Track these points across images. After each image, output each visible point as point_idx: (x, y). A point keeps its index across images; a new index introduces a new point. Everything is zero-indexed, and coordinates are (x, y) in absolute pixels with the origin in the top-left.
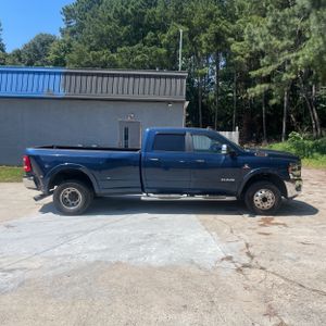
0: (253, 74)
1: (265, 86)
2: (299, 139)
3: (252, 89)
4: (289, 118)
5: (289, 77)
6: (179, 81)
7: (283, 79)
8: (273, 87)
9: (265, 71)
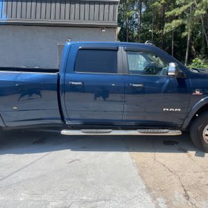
0: (168, 14)
1: (180, 21)
2: (200, 63)
3: (168, 24)
4: (190, 49)
5: (200, 12)
6: (112, 7)
7: (195, 15)
8: (186, 22)
9: (178, 11)
